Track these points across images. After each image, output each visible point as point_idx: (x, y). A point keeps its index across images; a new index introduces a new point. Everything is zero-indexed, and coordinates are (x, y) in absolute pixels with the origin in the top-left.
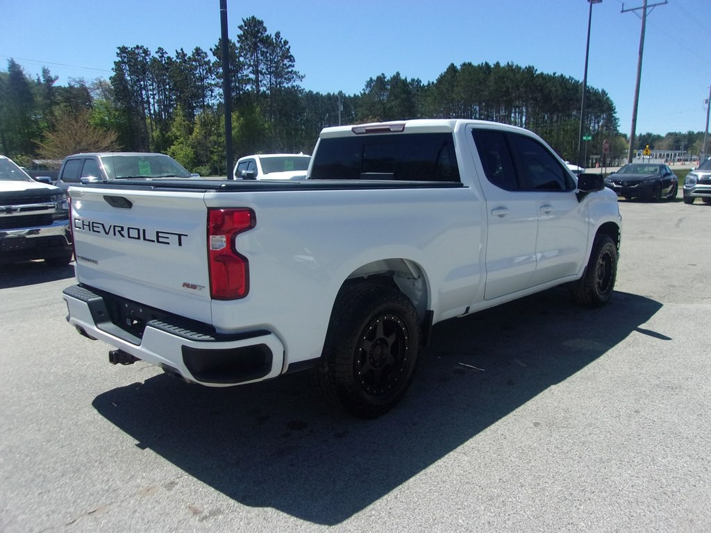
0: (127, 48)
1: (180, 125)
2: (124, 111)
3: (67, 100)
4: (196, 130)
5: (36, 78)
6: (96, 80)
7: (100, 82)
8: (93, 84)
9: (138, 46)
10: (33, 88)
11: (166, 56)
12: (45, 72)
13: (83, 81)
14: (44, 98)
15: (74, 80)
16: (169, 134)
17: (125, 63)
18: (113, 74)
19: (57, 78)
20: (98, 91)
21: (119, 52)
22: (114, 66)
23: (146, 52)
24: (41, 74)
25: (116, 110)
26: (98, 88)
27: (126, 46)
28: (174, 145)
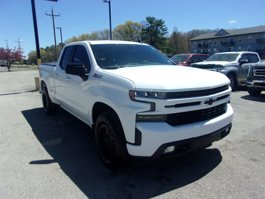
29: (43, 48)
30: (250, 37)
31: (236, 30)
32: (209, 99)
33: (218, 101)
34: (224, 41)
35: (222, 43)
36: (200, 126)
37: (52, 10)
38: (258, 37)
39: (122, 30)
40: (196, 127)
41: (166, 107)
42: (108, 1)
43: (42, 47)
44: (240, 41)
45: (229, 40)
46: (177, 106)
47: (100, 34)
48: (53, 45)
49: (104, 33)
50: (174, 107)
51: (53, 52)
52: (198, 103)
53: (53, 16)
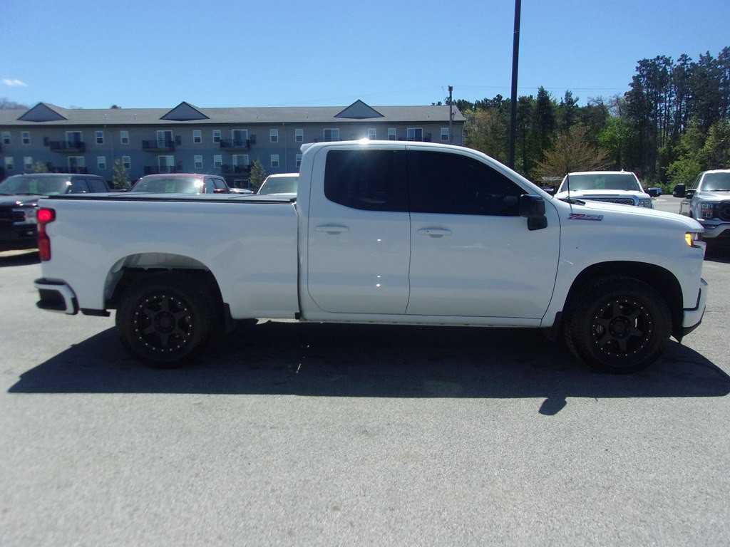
0: (648, 61)
1: (692, 138)
2: (636, 126)
3: (585, 120)
4: (708, 143)
5: (560, 101)
6: (614, 97)
7: (618, 99)
8: (611, 101)
9: (658, 57)
10: (555, 111)
11: (689, 62)
12: (568, 95)
13: (601, 100)
14: (563, 120)
15: (593, 100)
16: (677, 148)
17: (643, 76)
18: (630, 89)
19: (577, 99)
20: (615, 108)
21: (639, 65)
22: (632, 81)
23: (667, 62)
24: (564, 97)
25: (628, 125)
26: (615, 105)
27: (647, 59)
28: (679, 160)
30: (124, 134)
31: (81, 111)
34: (54, 136)
35: (46, 143)
38: (146, 135)
44: (100, 141)
45: (67, 136)
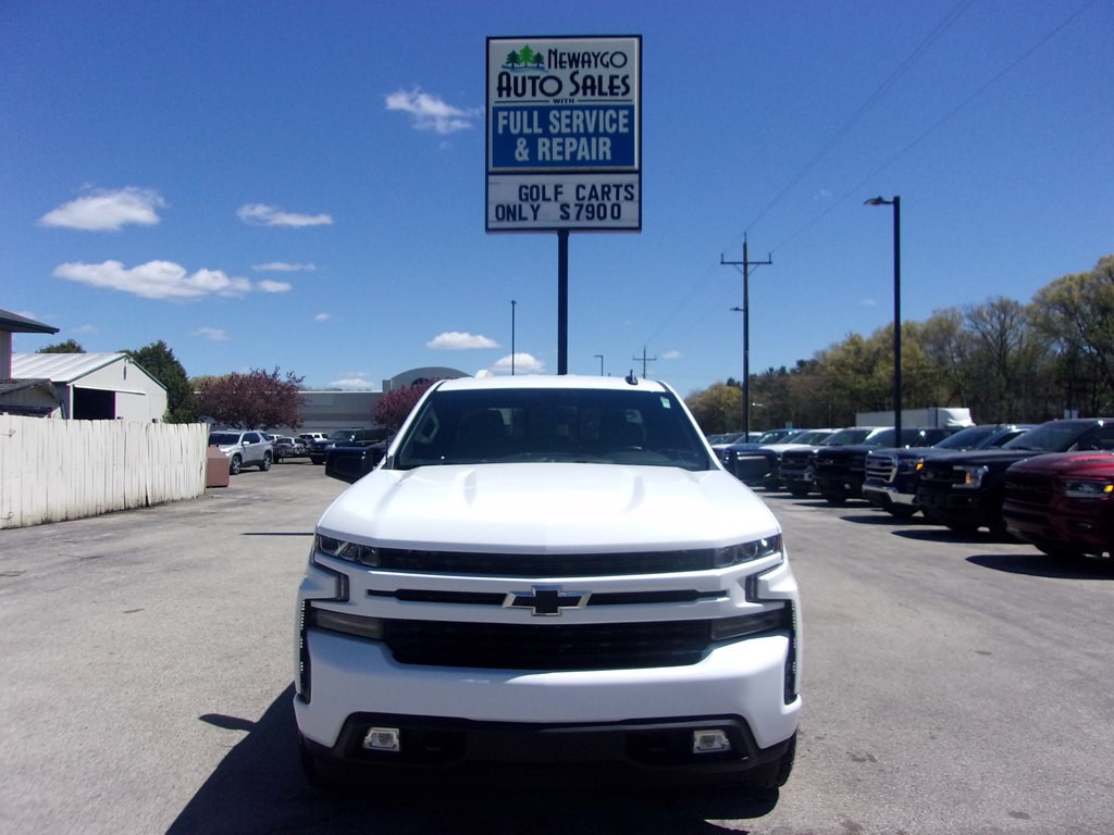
29: (736, 381)
32: (537, 592)
33: (591, 607)
36: (487, 682)
37: (745, 245)
39: (1076, 294)
40: (471, 681)
41: (372, 593)
42: (891, 200)
43: (733, 377)
46: (405, 595)
47: (967, 322)
48: (771, 370)
49: (985, 314)
50: (394, 599)
51: (770, 395)
52: (496, 599)
53: (746, 264)
